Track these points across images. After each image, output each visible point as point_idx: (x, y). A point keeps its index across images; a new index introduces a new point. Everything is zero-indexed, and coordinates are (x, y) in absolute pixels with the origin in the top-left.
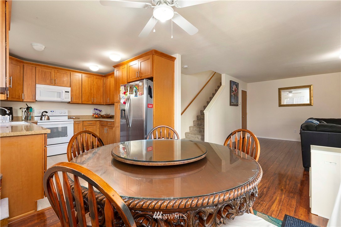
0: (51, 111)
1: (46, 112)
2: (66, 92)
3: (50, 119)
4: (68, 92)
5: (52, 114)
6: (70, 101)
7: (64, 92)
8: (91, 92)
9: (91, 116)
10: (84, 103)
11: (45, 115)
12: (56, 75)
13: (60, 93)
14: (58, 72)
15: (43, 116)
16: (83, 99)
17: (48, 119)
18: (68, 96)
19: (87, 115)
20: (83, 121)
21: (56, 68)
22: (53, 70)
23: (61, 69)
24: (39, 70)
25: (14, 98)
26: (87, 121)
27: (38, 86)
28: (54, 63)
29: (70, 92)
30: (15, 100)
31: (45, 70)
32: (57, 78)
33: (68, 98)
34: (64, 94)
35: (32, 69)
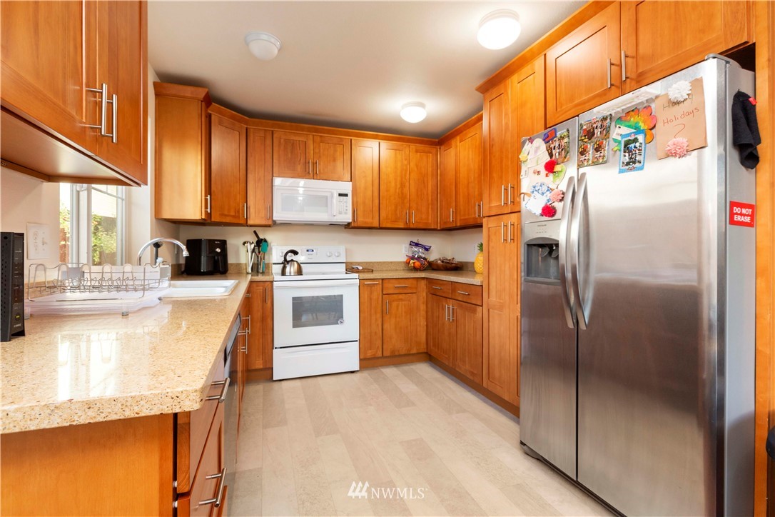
0: (308, 251)
1: (296, 253)
2: (340, 195)
3: (304, 272)
4: (346, 195)
5: (310, 257)
6: (350, 221)
7: (336, 194)
8: (402, 193)
9: (401, 262)
10: (384, 226)
11: (292, 260)
12: (317, 151)
13: (327, 197)
14: (322, 142)
15: (288, 262)
16: (383, 214)
17: (300, 272)
18: (345, 208)
19: (391, 262)
20: (383, 279)
21: (317, 131)
22: (311, 137)
23: (329, 132)
24: (280, 138)
25: (226, 215)
26: (394, 281)
27: (278, 181)
28: (312, 117)
29: (350, 195)
30: (228, 220)
31: (293, 138)
32: (320, 157)
33: (346, 214)
34: (334, 201)
35: (265, 138)
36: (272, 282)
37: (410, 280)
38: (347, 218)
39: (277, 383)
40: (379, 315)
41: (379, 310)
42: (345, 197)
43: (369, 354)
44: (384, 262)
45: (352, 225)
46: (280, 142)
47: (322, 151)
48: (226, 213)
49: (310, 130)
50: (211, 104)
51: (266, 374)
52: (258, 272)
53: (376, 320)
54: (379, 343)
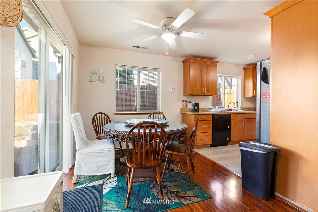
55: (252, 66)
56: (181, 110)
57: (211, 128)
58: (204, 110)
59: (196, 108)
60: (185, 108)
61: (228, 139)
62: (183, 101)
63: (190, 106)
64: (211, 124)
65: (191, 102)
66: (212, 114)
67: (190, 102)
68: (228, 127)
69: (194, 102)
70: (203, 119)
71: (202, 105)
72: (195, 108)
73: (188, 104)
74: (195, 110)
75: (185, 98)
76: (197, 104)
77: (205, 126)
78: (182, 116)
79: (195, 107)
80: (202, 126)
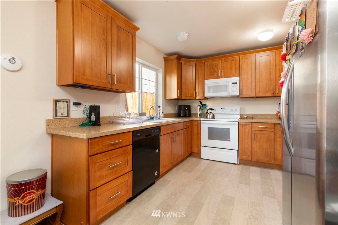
0: (222, 109)
1: (212, 109)
2: (233, 83)
3: (215, 117)
4: (236, 83)
5: (223, 111)
6: (239, 95)
7: (231, 83)
9: (273, 115)
10: (258, 96)
11: (211, 113)
12: (223, 66)
13: (227, 85)
14: (225, 61)
15: (208, 113)
16: (258, 90)
17: (213, 117)
18: (236, 89)
19: (268, 115)
20: (251, 123)
21: (223, 57)
22: (220, 60)
23: (228, 56)
24: (208, 64)
25: (187, 96)
26: (258, 124)
27: (206, 81)
28: (220, 52)
29: (238, 83)
30: (188, 98)
31: (213, 63)
32: (224, 68)
33: (236, 92)
34: (230, 86)
35: (202, 65)
36: (200, 121)
37: (270, 124)
38: (237, 93)
39: (202, 160)
40: (249, 140)
41: (250, 137)
42: (235, 84)
43: (244, 157)
44: (263, 115)
45: (240, 96)
46: (207, 66)
47: (225, 65)
48: (187, 95)
49: (220, 58)
50: (181, 59)
51: (198, 155)
52: (202, 117)
53: (248, 142)
54: (250, 154)
55: (175, 56)
56: (47, 126)
57: (130, 162)
58: (113, 121)
59: (93, 118)
60: (61, 118)
61: (156, 173)
62: (56, 101)
63: (78, 113)
64: (129, 154)
65: (80, 104)
66: (133, 131)
67: (77, 104)
68: (157, 151)
69: (88, 105)
70: (112, 145)
71: (106, 111)
72: (90, 118)
73: (72, 107)
74: (91, 121)
75: (62, 94)
76: (95, 110)
77: (118, 162)
78: (52, 140)
79: (90, 114)
80: (111, 163)
